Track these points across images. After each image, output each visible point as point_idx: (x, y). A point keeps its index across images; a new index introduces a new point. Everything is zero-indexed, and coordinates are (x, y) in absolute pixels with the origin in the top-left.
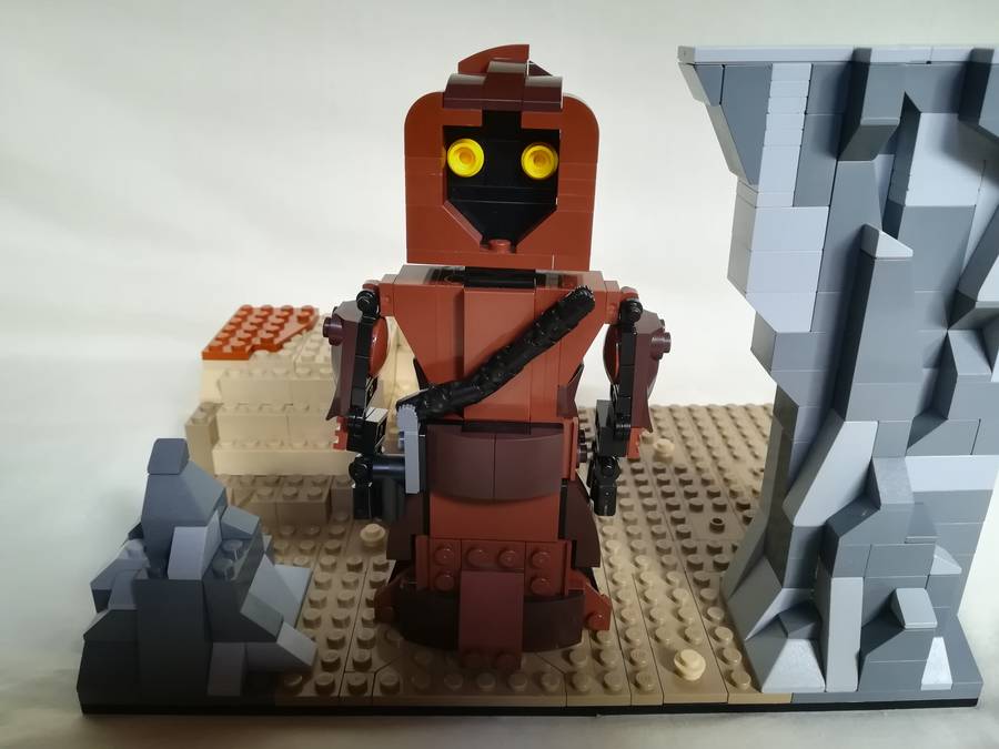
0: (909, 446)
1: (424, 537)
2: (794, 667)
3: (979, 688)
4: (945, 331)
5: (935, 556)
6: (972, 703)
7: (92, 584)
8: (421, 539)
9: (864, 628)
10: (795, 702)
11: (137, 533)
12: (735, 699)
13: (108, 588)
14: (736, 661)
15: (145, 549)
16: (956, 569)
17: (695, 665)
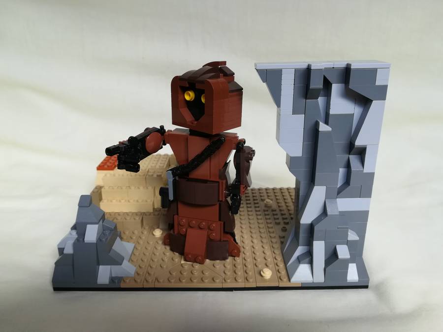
0: (338, 195)
1: (177, 216)
2: (303, 273)
3: (368, 281)
4: (348, 155)
5: (349, 233)
6: (366, 287)
7: (58, 245)
8: (176, 217)
9: (325, 261)
10: (303, 286)
11: (74, 228)
12: (282, 285)
13: (63, 247)
14: (283, 272)
15: (77, 233)
16: (357, 238)
17: (268, 274)
